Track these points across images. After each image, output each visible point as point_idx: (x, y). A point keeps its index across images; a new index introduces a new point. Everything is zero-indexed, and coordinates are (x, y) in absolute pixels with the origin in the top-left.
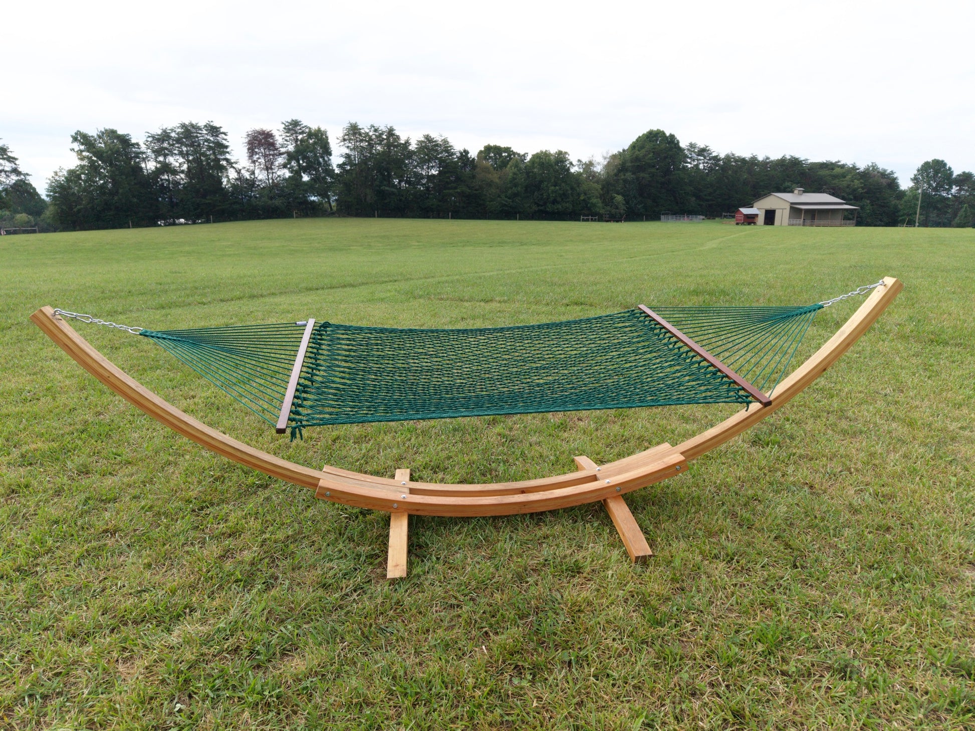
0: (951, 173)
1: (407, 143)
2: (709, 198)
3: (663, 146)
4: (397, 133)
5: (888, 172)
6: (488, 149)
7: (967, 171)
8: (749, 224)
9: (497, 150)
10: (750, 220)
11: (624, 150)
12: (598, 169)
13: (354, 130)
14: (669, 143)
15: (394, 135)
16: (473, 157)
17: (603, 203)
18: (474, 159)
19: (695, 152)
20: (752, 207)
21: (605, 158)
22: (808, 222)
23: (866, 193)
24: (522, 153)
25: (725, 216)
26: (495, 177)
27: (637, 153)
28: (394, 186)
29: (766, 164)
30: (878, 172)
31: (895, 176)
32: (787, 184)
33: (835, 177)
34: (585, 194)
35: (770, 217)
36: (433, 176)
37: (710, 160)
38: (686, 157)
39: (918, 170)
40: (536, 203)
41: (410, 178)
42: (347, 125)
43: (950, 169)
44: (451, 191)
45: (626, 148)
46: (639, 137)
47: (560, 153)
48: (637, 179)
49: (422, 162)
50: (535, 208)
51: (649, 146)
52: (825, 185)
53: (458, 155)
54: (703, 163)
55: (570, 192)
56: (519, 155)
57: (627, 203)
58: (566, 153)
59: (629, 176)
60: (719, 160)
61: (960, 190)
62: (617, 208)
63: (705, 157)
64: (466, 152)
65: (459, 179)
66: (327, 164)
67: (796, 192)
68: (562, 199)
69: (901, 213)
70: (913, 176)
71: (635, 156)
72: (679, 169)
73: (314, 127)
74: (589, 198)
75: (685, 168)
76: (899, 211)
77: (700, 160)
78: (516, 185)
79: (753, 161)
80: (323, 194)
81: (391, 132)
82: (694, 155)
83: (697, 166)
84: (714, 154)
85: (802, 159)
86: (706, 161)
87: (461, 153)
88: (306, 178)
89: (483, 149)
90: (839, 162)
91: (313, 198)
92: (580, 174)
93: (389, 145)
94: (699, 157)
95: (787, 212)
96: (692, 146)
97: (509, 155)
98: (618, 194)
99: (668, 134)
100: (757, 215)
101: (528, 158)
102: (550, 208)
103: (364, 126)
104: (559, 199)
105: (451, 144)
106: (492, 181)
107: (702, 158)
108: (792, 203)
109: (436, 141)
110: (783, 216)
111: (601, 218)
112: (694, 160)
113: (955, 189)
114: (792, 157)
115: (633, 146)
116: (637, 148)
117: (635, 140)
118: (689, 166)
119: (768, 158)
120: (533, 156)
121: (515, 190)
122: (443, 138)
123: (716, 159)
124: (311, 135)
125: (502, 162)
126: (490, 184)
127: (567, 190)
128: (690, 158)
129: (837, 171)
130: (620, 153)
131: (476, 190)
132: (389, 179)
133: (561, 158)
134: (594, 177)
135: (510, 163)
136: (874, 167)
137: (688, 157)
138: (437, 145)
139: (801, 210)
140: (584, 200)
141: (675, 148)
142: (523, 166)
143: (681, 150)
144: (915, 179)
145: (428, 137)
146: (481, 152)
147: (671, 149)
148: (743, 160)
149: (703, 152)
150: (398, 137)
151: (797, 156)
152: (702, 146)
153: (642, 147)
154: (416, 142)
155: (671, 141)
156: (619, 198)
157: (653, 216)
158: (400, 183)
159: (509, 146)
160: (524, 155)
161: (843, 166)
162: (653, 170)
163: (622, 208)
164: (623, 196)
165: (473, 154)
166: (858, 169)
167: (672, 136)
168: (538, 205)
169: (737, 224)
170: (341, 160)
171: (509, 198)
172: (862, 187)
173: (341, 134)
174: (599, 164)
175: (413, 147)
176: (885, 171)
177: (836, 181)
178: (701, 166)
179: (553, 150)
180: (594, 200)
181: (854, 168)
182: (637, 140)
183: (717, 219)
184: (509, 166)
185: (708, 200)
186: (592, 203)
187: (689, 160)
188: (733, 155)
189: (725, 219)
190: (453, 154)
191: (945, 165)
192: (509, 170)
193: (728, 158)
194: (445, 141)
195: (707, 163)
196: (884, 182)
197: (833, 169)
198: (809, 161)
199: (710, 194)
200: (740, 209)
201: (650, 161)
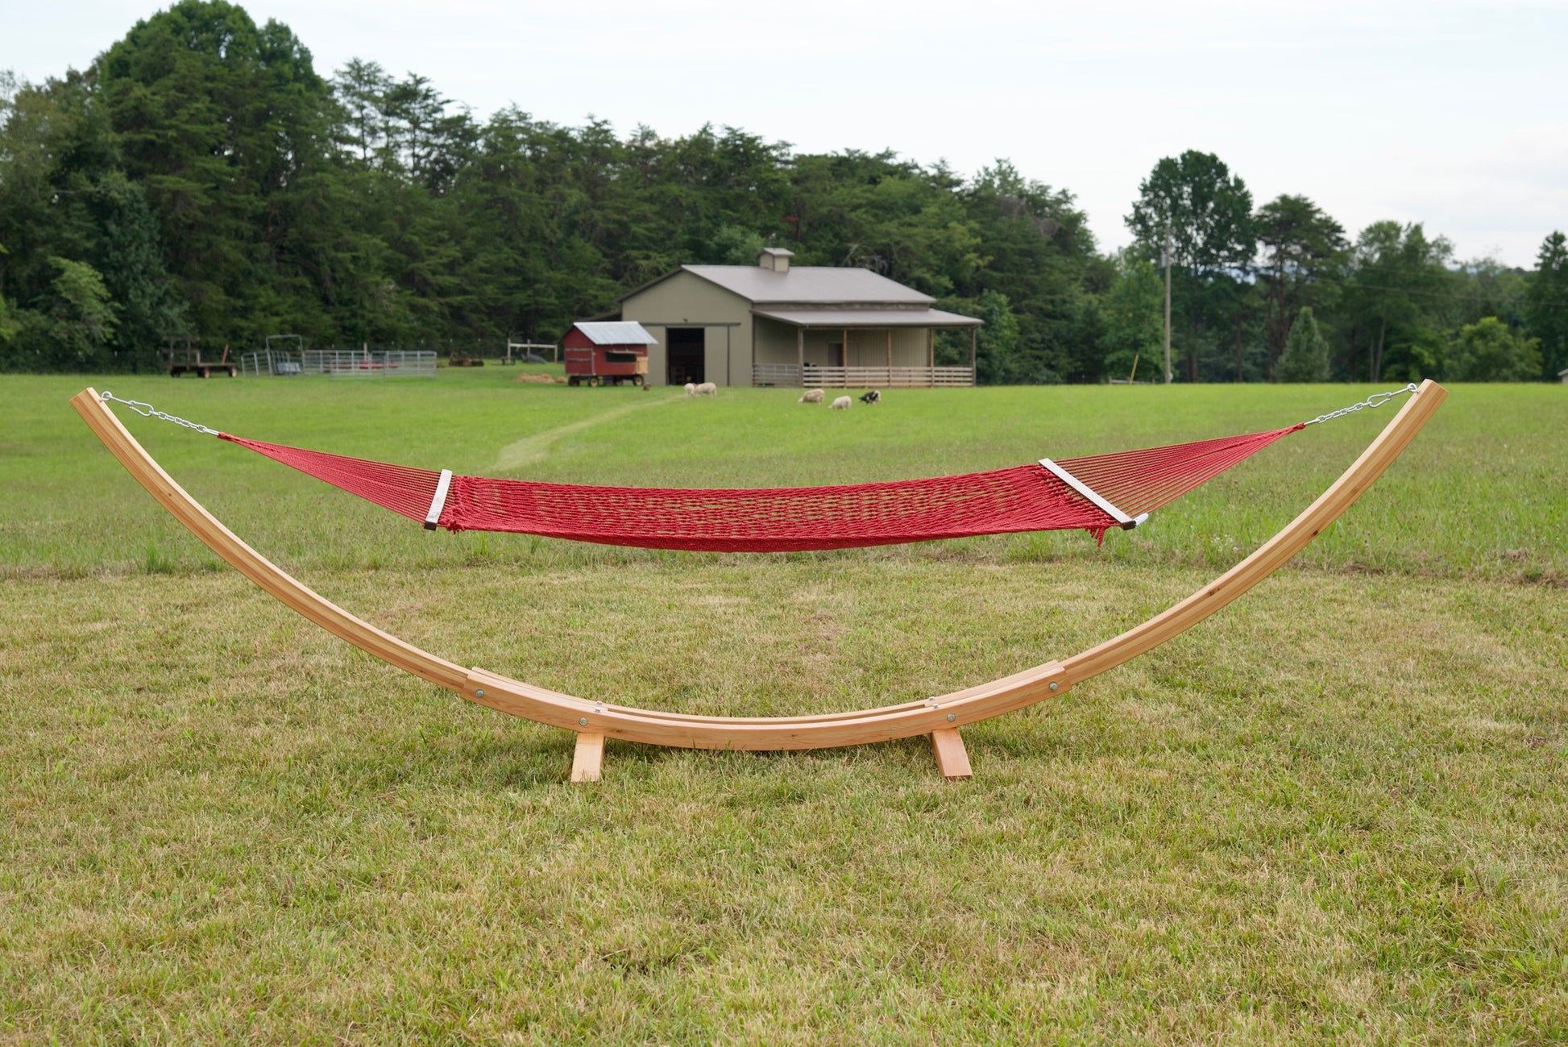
0: (1244, 202)
2: (448, 280)
3: (246, 68)
5: (1053, 193)
7: (1292, 194)
8: (615, 380)
10: (618, 368)
14: (270, 57)
19: (375, 101)
20: (618, 318)
22: (822, 371)
23: (992, 266)
25: (515, 354)
29: (645, 157)
30: (1022, 194)
31: (1076, 207)
32: (727, 232)
33: (884, 209)
35: (686, 354)
37: (436, 131)
38: (342, 116)
39: (1145, 190)
43: (1239, 184)
46: (141, 25)
48: (153, 198)
51: (184, 64)
54: (412, 143)
57: (118, 293)
59: (116, 184)
60: (471, 134)
61: (1281, 256)
63: (416, 123)
67: (766, 261)
69: (1110, 338)
70: (1130, 212)
71: (126, 102)
76: (1102, 332)
77: (398, 130)
79: (598, 144)
82: (371, 110)
83: (386, 152)
84: (450, 112)
85: (767, 141)
86: (421, 135)
90: (889, 155)
94: (393, 122)
95: (745, 333)
96: (359, 72)
98: (76, 259)
99: (260, 23)
100: (636, 349)
107: (404, 124)
108: (754, 304)
110: (731, 350)
112: (373, 132)
113: (1263, 255)
114: (732, 131)
117: (122, 37)
118: (359, 153)
119: (648, 135)
123: (458, 127)
128: (360, 122)
129: (889, 184)
136: (1005, 174)
137: (349, 120)
139: (791, 329)
141: (297, 78)
143: (315, 83)
144: (1138, 220)
147: (278, 82)
148: (561, 138)
149: (405, 98)
152: (400, 78)
155: (278, 51)
156: (81, 275)
161: (904, 171)
162: (214, 165)
163: (104, 320)
164: (98, 266)
166: (958, 183)
167: (279, 32)
169: (574, 382)
172: (976, 249)
176: (1044, 190)
177: (891, 226)
178: (404, 157)
181: (943, 181)
182: (133, 37)
183: (488, 364)
185: (442, 292)
187: (354, 132)
188: (522, 117)
189: (520, 366)
191: (1222, 170)
193: (504, 129)
195: (426, 144)
196: (1042, 230)
197: (874, 181)
198: (794, 152)
199: (451, 267)
200: (577, 324)
201: (201, 129)
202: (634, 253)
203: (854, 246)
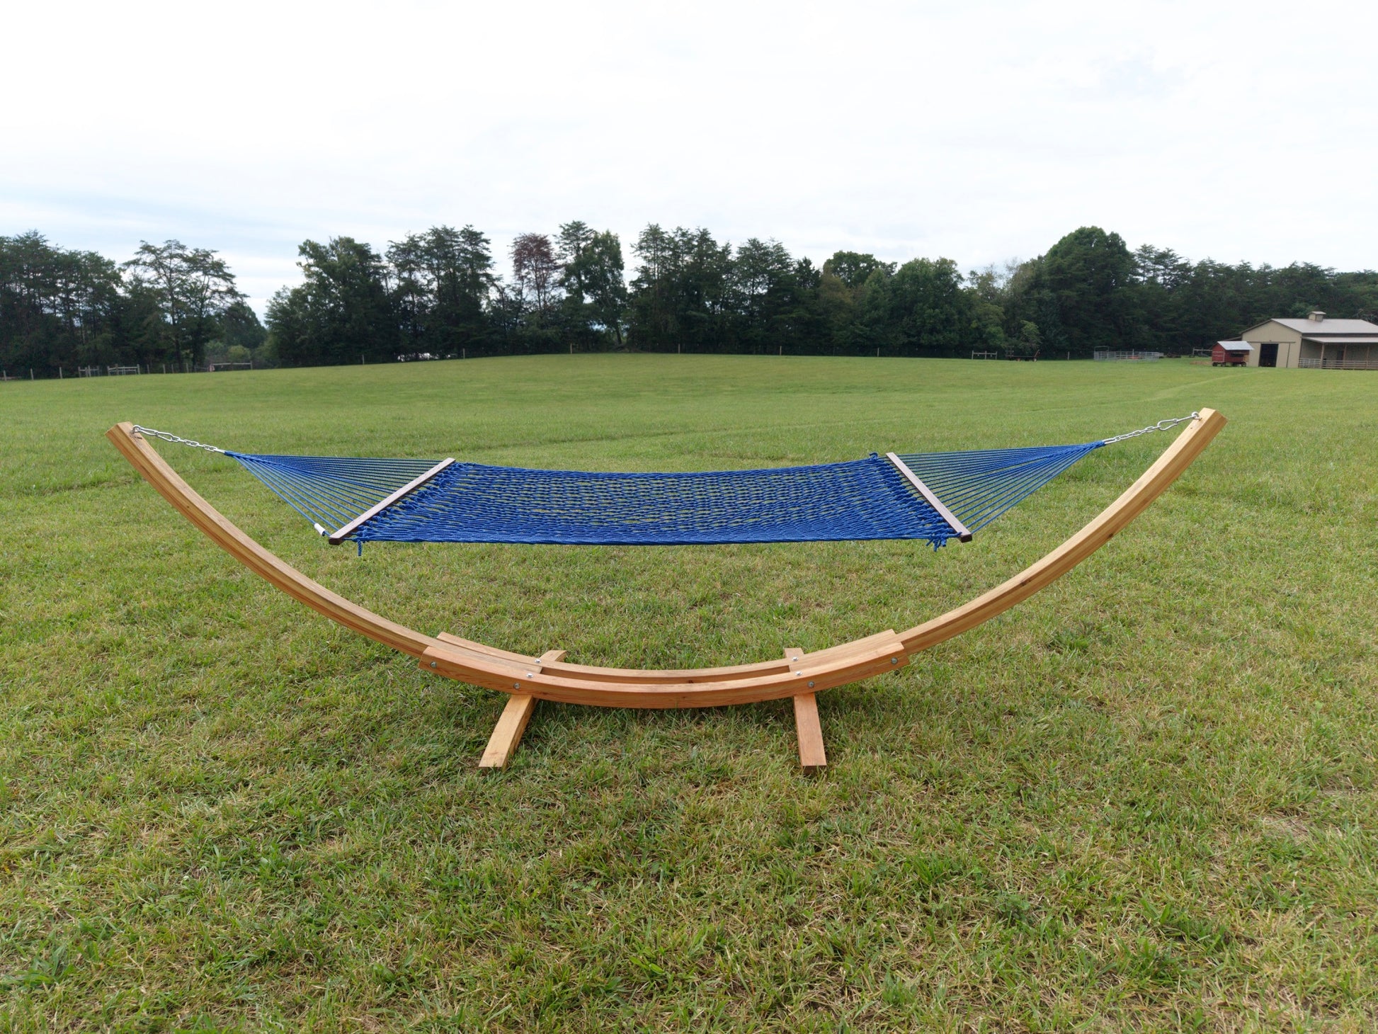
1: (726, 250)
2: (1172, 326)
3: (1100, 250)
4: (712, 237)
6: (840, 257)
8: (1234, 364)
9: (852, 259)
10: (1237, 359)
11: (1040, 258)
12: (1000, 284)
13: (653, 237)
14: (1110, 246)
15: (708, 240)
16: (816, 269)
17: (1006, 332)
18: (818, 272)
19: (1150, 259)
20: (1240, 340)
21: (1010, 269)
22: (1332, 362)
24: (888, 262)
25: (1196, 354)
26: (847, 297)
27: (1060, 261)
28: (705, 310)
29: (1264, 275)
32: (1297, 305)
34: (979, 319)
35: (1269, 355)
36: (760, 295)
37: (1174, 269)
38: (1136, 265)
40: (906, 333)
41: (727, 299)
42: (645, 228)
44: (783, 316)
45: (1044, 254)
46: (1064, 238)
47: (943, 262)
48: (1059, 298)
49: (746, 277)
50: (903, 339)
51: (1079, 250)
52: (1362, 306)
53: (796, 266)
54: (1163, 275)
55: (956, 317)
56: (883, 265)
57: (1043, 332)
58: (952, 262)
59: (1046, 294)
60: (1189, 270)
62: (1027, 340)
63: (1166, 267)
64: (807, 262)
65: (795, 301)
66: (617, 280)
67: (1312, 317)
68: (944, 327)
71: (1055, 266)
72: (1124, 284)
73: (601, 231)
74: (985, 326)
75: (1134, 282)
77: (1159, 270)
78: (876, 308)
79: (1244, 271)
80: (611, 322)
81: (704, 237)
82: (1149, 263)
83: (1153, 278)
84: (1181, 262)
85: (1323, 268)
86: (1167, 271)
87: (800, 264)
88: (588, 300)
89: (832, 258)
91: (596, 327)
92: (972, 292)
93: (700, 255)
94: (1157, 266)
95: (1296, 348)
96: (1146, 249)
97: (869, 266)
98: (1030, 320)
99: (1108, 233)
100: (1247, 352)
101: (897, 269)
102: (925, 339)
103: (668, 229)
104: (939, 327)
105: (787, 252)
106: (842, 302)
107: (1162, 267)
108: (1304, 335)
109: (765, 248)
110: (1289, 353)
111: (1001, 354)
112: (1148, 271)
114: (1307, 264)
115: (1054, 252)
116: (1059, 254)
117: (1057, 243)
118: (1141, 279)
119: (1267, 267)
120: (904, 266)
121: (874, 314)
122: (775, 244)
123: (1184, 268)
124: (597, 242)
125: (859, 275)
126: (840, 306)
127: (953, 315)
128: (1143, 268)
130: (1034, 262)
131: (819, 315)
132: (698, 301)
133: (944, 270)
134: (993, 295)
135: (870, 277)
137: (1139, 267)
138: (767, 254)
139: (1319, 345)
140: (977, 328)
141: (1120, 253)
142: (888, 281)
143: (1128, 255)
145: (754, 243)
146: (829, 262)
147: (1112, 254)
148: (1228, 270)
149: (1163, 258)
150: (714, 243)
151: (1315, 264)
152: (1162, 250)
153: (1067, 253)
154: (737, 249)
155: (1114, 244)
156: (1031, 326)
157: (1081, 351)
158: (712, 306)
159: (870, 253)
160: (891, 266)
162: (1083, 286)
163: (1035, 341)
164: (1037, 323)
165: (818, 264)
167: (1115, 237)
168: (909, 336)
169: (1215, 365)
170: (636, 276)
171: (866, 326)
173: (636, 240)
174: (1001, 277)
175: (734, 256)
178: (1160, 280)
179: (933, 258)
180: (993, 329)
182: (1060, 243)
183: (1183, 358)
184: (867, 281)
185: (1170, 330)
186: (989, 333)
187: (1141, 271)
188: (1211, 262)
189: (1197, 358)
190: (788, 265)
192: (868, 287)
193: (1203, 267)
194: (779, 248)
195: (1169, 274)
197: (1375, 283)
198: (1336, 271)
199: (1173, 320)
200: (1220, 343)
201: (1080, 273)
202: (1253, 315)
203: (1361, 310)
